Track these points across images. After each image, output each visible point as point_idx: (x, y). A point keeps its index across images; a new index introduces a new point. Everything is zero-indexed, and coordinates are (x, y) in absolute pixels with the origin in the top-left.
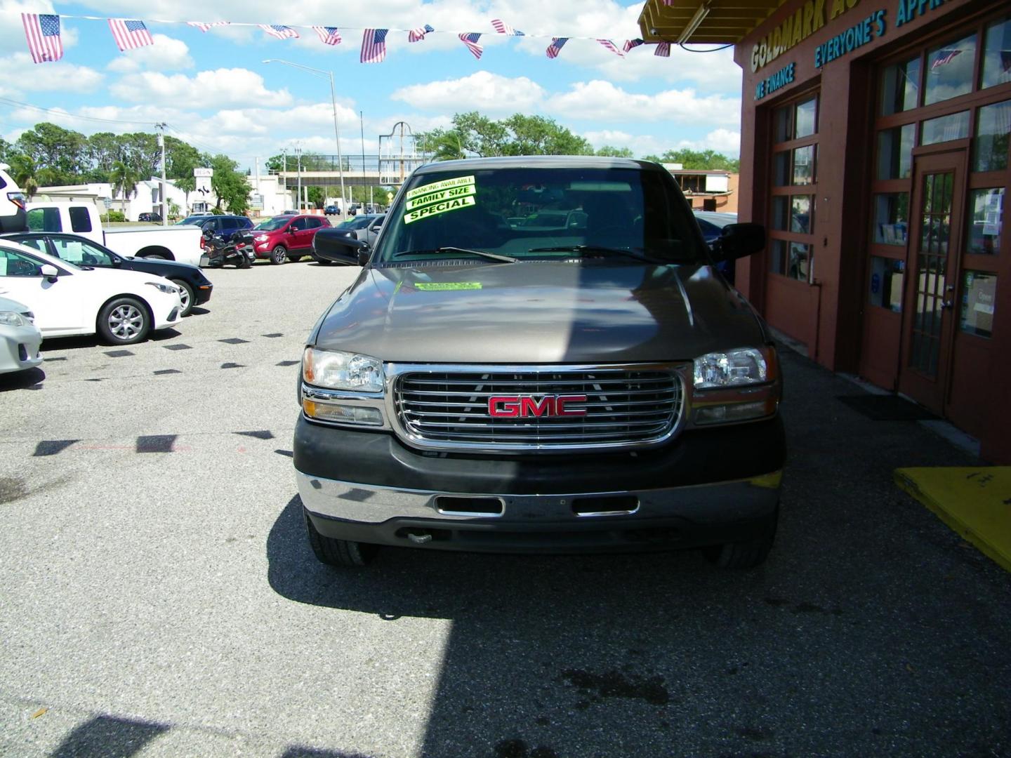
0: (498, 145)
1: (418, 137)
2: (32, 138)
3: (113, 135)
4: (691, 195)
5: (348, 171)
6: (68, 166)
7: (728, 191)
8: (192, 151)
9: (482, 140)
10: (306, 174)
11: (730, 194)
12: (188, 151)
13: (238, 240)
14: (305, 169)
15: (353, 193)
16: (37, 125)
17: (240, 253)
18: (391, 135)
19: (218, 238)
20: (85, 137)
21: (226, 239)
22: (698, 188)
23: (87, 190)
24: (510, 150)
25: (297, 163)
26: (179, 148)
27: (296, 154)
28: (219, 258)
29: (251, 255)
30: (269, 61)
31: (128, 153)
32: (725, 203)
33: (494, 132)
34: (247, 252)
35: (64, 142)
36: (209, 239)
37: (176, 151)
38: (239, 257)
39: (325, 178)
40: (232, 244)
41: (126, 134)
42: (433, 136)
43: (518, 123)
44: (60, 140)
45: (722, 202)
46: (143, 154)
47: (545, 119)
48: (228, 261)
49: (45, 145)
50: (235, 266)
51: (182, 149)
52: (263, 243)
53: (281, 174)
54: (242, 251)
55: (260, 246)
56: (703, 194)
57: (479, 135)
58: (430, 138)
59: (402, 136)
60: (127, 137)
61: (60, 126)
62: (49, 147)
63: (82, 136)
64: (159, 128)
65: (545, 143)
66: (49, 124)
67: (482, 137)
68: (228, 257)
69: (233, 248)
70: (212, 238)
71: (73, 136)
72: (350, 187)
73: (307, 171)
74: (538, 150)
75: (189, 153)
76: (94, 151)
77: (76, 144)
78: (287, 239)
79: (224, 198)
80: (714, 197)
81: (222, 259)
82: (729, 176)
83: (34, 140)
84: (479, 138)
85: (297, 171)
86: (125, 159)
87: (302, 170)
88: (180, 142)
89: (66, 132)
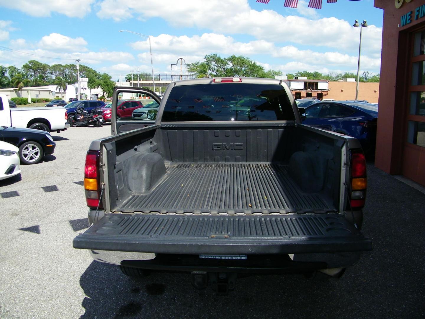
0: (224, 69)
1: (189, 65)
2: (28, 67)
3: (61, 65)
4: (311, 91)
5: (160, 80)
6: (42, 78)
7: (328, 89)
8: (94, 72)
9: (217, 67)
10: (142, 82)
11: (329, 91)
12: (92, 72)
13: (95, 113)
14: (141, 79)
15: (162, 90)
16: (30, 61)
17: (96, 120)
18: (177, 64)
19: (85, 112)
20: (50, 66)
21: (89, 112)
22: (314, 88)
23: (48, 88)
24: (229, 71)
25: (137, 77)
26: (88, 71)
27: (137, 73)
28: (85, 122)
29: (101, 120)
30: (122, 31)
31: (67, 73)
32: (327, 94)
33: (223, 63)
34: (99, 119)
35: (40, 68)
36: (81, 112)
37: (87, 72)
38: (95, 121)
39: (149, 84)
40: (92, 115)
41: (66, 65)
42: (196, 65)
43: (232, 59)
44: (39, 67)
45: (326, 94)
46: (73, 73)
47: (245, 58)
48: (90, 123)
49: (33, 69)
50: (93, 126)
51: (90, 71)
52: (108, 114)
53: (131, 81)
54: (97, 119)
55: (107, 116)
56: (317, 90)
57: (216, 64)
58: (194, 66)
59: (181, 64)
60: (67, 66)
61: (39, 61)
62: (34, 70)
63: (48, 65)
64: (77, 61)
65: (245, 68)
66: (34, 61)
67: (217, 65)
68: (90, 121)
69: (92, 117)
70: (82, 112)
71: (44, 65)
72: (161, 87)
73: (142, 80)
74: (241, 71)
75: (93, 73)
76: (53, 71)
77: (45, 69)
78: (120, 112)
79: (106, 92)
80: (322, 92)
81: (87, 122)
82: (329, 82)
83: (28, 68)
84: (216, 66)
85: (137, 80)
86: (66, 75)
87: (140, 80)
88: (89, 68)
89: (41, 64)
